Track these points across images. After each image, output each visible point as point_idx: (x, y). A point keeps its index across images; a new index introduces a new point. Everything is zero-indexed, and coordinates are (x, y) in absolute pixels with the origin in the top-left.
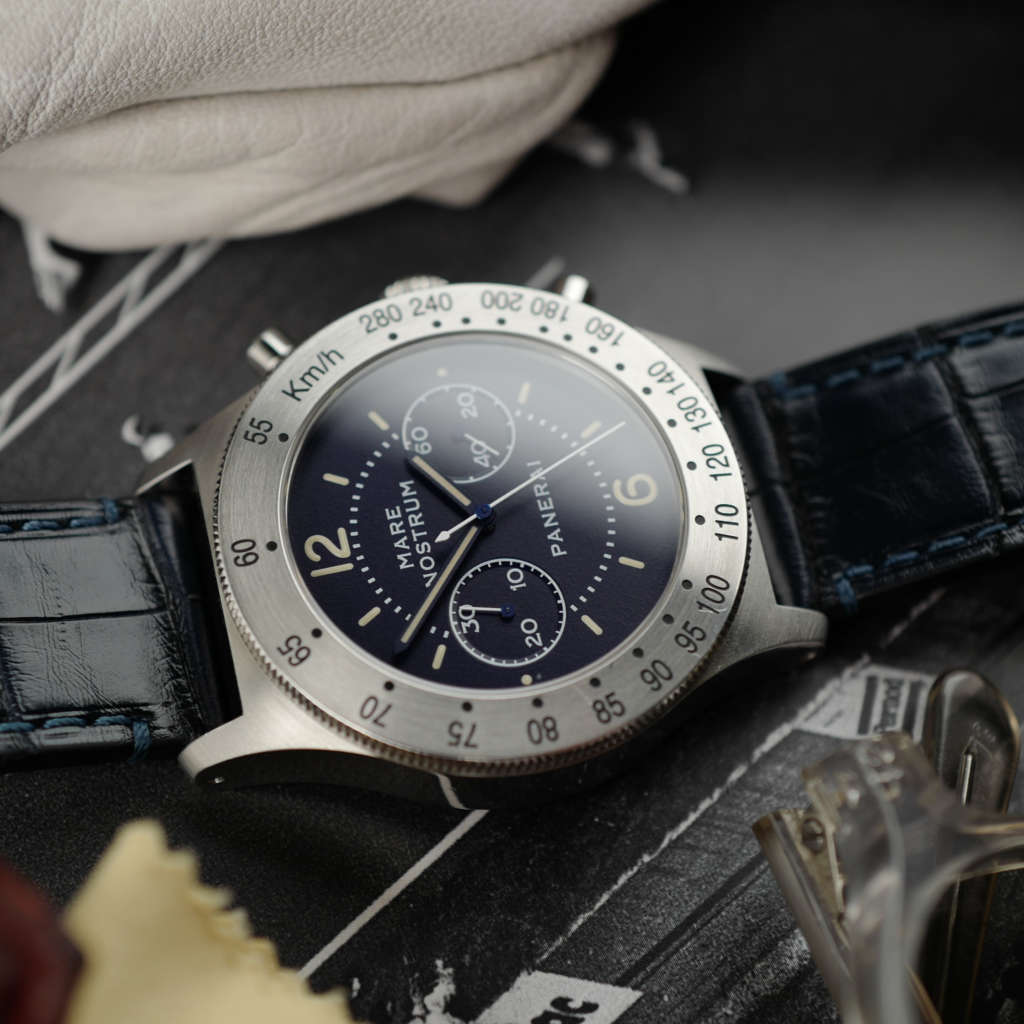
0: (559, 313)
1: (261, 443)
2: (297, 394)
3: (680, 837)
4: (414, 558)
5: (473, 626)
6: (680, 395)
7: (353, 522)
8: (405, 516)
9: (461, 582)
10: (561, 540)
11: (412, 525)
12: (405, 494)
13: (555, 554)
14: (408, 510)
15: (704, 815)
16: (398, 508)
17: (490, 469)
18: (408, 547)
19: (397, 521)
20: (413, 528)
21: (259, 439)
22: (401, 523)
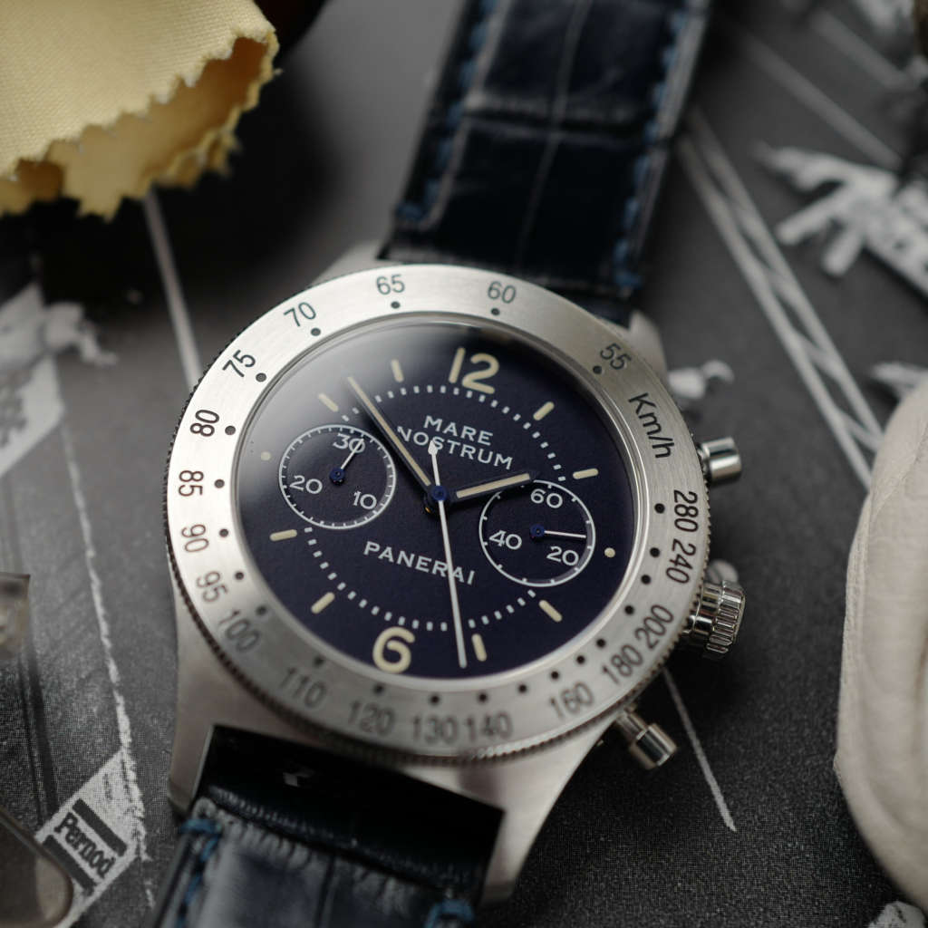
0: (614, 670)
1: (602, 352)
2: (638, 403)
3: (89, 590)
4: (432, 432)
5: (342, 444)
6: (464, 731)
7: (494, 404)
8: (478, 446)
9: (388, 455)
10: (381, 557)
11: (465, 446)
12: (499, 457)
13: (369, 543)
14: (482, 451)
15: (96, 622)
16: (488, 444)
17: (486, 539)
18: (445, 432)
19: (476, 437)
20: (462, 446)
21: (606, 353)
22: (471, 439)
